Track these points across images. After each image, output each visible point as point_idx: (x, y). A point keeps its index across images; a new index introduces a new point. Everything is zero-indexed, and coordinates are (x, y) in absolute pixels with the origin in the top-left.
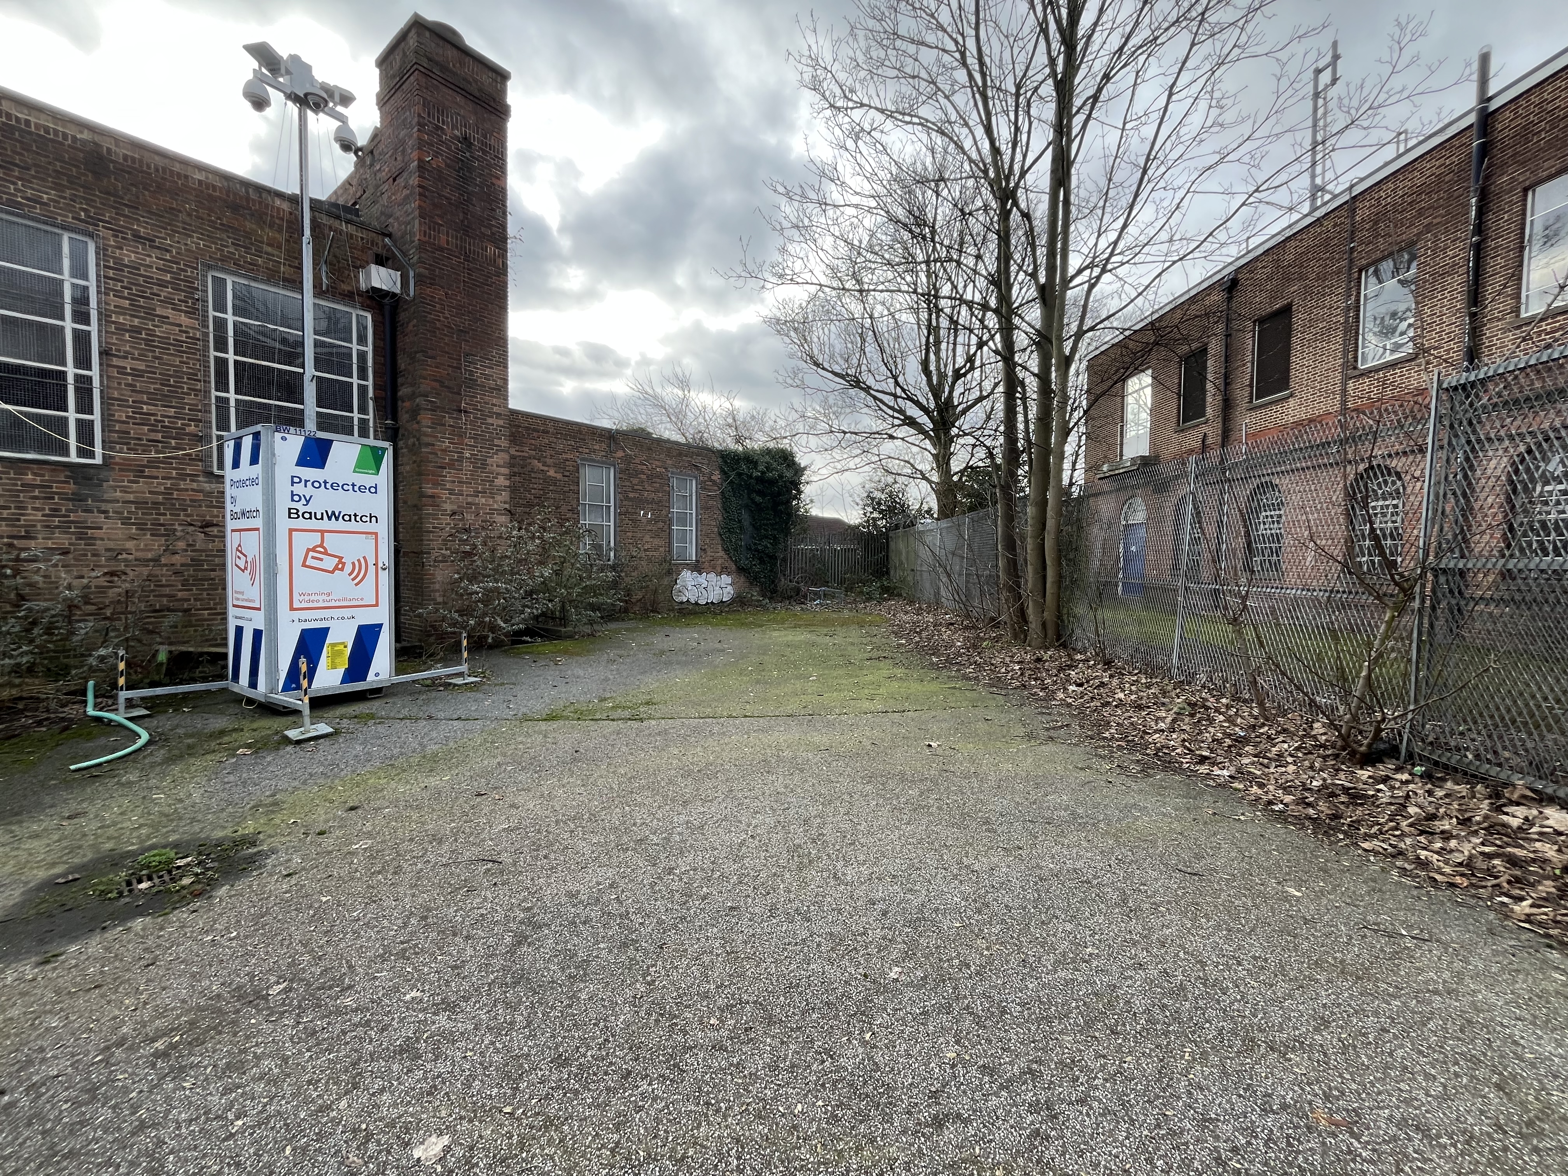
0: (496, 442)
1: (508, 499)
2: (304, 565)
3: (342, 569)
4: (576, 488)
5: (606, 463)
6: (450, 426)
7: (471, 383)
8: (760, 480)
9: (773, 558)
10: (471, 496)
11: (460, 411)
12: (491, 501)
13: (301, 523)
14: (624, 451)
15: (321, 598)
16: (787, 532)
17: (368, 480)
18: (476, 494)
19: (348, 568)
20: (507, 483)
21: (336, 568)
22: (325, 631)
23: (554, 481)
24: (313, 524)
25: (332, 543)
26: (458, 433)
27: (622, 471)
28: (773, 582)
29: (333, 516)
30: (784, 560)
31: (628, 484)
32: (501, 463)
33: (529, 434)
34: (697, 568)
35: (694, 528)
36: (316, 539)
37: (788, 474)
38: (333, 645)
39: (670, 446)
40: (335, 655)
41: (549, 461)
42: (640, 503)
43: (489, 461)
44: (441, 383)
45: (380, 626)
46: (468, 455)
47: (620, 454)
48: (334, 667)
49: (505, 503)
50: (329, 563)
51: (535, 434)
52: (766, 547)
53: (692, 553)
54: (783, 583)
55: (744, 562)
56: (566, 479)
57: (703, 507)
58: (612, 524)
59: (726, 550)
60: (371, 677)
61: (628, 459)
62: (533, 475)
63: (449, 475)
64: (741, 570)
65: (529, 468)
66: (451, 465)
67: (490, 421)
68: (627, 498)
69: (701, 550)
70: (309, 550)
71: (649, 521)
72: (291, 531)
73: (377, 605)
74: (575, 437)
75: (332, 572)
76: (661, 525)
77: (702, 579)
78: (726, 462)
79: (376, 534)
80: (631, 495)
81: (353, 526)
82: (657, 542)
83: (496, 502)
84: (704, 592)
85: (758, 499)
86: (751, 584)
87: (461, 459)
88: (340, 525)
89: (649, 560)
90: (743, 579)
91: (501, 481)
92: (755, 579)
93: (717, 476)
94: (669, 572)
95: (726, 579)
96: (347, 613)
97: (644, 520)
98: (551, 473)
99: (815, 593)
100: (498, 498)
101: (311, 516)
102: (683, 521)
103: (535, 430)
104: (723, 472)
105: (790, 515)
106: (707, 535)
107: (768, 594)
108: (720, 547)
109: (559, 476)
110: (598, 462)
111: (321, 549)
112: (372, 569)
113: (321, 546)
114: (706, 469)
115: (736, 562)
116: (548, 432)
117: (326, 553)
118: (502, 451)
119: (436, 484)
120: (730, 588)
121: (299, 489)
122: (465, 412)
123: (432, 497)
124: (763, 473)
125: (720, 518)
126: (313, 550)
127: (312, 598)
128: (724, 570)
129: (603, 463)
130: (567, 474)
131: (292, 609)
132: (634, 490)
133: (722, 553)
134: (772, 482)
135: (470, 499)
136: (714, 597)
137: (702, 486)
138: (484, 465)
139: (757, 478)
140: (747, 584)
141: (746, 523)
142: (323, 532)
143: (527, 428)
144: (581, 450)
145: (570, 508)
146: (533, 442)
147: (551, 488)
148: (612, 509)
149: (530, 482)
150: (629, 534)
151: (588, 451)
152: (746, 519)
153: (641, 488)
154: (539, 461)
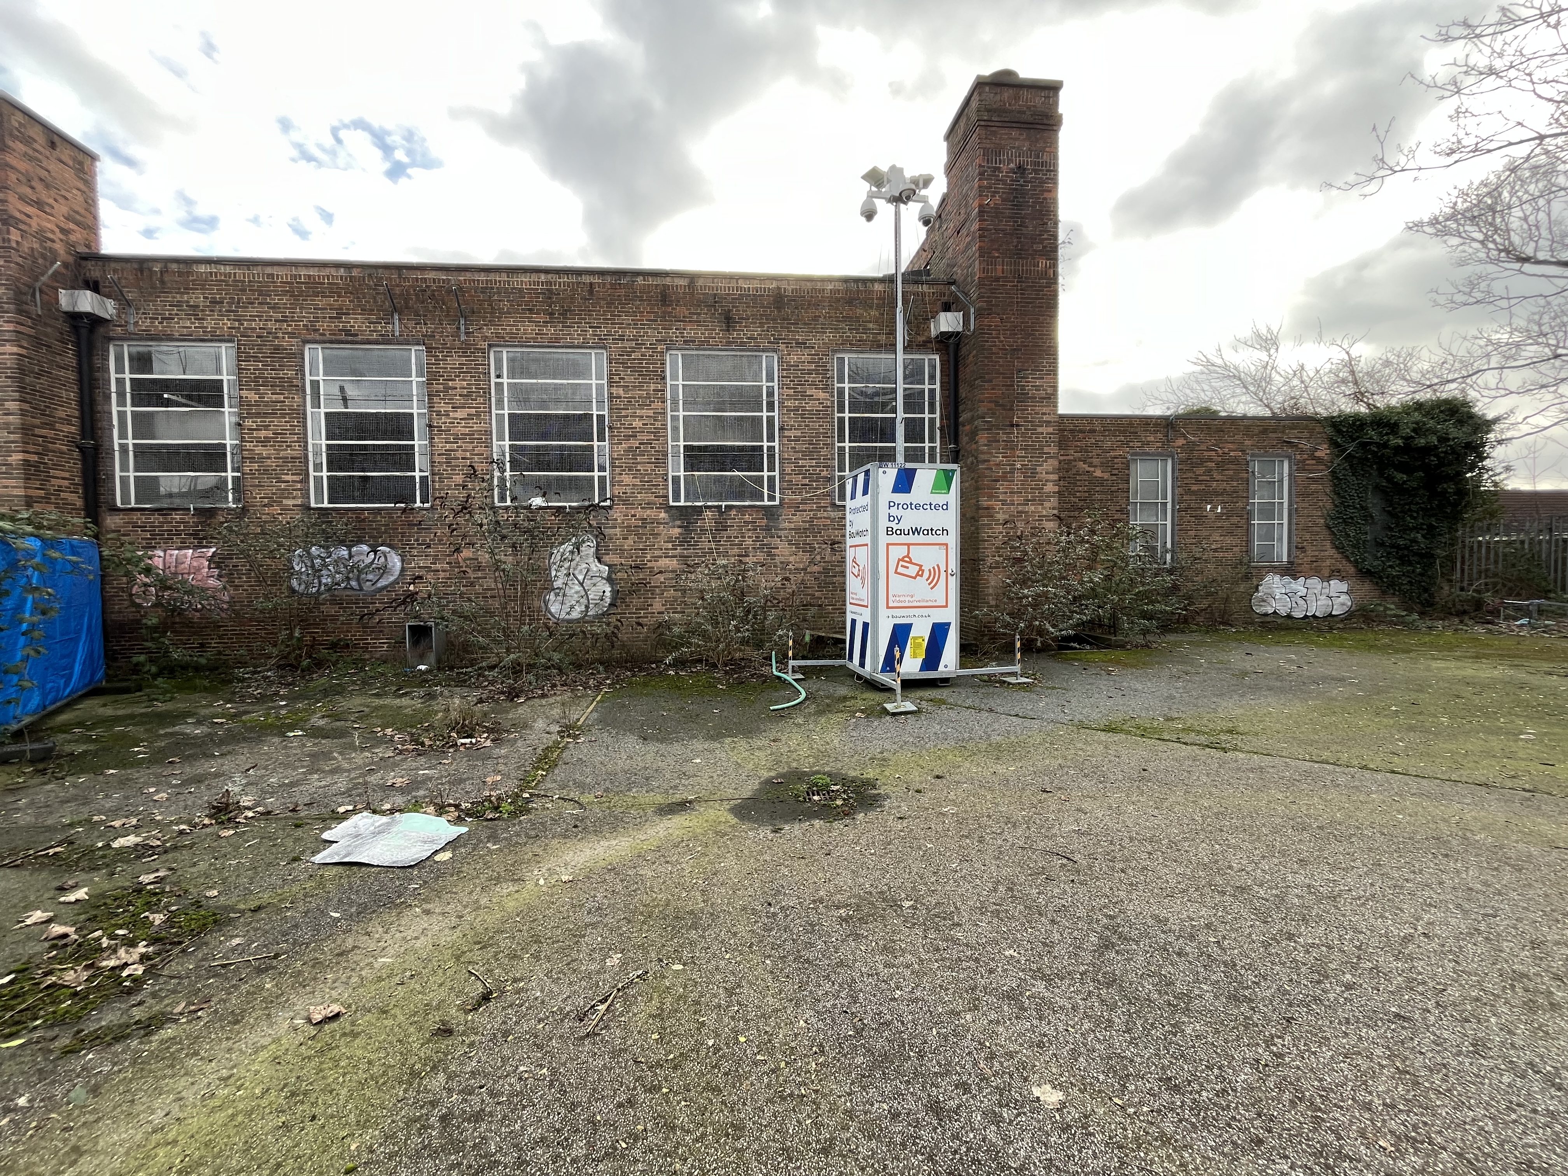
0: (1046, 450)
1: (1056, 505)
2: (896, 572)
3: (922, 576)
4: (1125, 486)
5: (1163, 455)
6: (1003, 441)
7: (1024, 397)
8: (1408, 448)
9: (1427, 557)
10: (1021, 504)
11: (1012, 426)
12: (1040, 508)
13: (894, 539)
14: (1186, 438)
15: (907, 599)
16: (1455, 518)
17: (940, 499)
18: (1026, 502)
19: (926, 574)
20: (1056, 489)
21: (917, 575)
22: (908, 627)
23: (1101, 482)
24: (903, 539)
25: (916, 554)
26: (1011, 446)
27: (1181, 462)
28: (1426, 590)
29: (916, 531)
30: (1451, 559)
31: (1191, 475)
32: (1050, 469)
33: (1074, 437)
34: (1291, 571)
35: (1285, 521)
36: (902, 551)
37: (1457, 434)
38: (915, 638)
39: (1250, 422)
40: (917, 646)
41: (1096, 461)
42: (1206, 496)
43: (1039, 469)
44: (997, 403)
45: (949, 624)
46: (1019, 466)
47: (1181, 442)
48: (915, 656)
49: (1054, 508)
50: (913, 570)
51: (1082, 435)
52: (1414, 541)
53: (1282, 553)
54: (1445, 592)
55: (1370, 563)
56: (1114, 478)
57: (1299, 493)
58: (1169, 523)
59: (1339, 548)
60: (941, 668)
61: (1190, 447)
62: (1079, 478)
63: (1002, 487)
64: (1365, 573)
65: (1074, 471)
66: (1004, 478)
67: (1040, 430)
68: (1189, 492)
69: (1296, 547)
70: (899, 560)
71: (1219, 517)
72: (888, 545)
73: (946, 606)
74: (1125, 432)
75: (915, 578)
76: (1235, 520)
77: (1299, 586)
78: (1339, 432)
79: (946, 545)
80: (1194, 488)
81: (930, 539)
82: (1229, 540)
83: (1045, 508)
84: (1301, 602)
85: (1400, 477)
86: (1384, 593)
87: (1012, 471)
88: (920, 538)
89: (1219, 562)
90: (1367, 586)
91: (1050, 488)
92: (1392, 585)
93: (1323, 451)
94: (1247, 577)
95: (1337, 586)
96: (925, 611)
97: (1211, 516)
98: (1098, 473)
99: (1518, 608)
100: (1047, 504)
101: (901, 532)
102: (1268, 512)
103: (1081, 431)
104: (1334, 444)
105: (1462, 493)
106: (1306, 529)
107: (1418, 607)
108: (1328, 544)
109: (1106, 476)
110: (1152, 455)
111: (907, 559)
112: (943, 574)
113: (908, 556)
114: (1305, 445)
115: (1356, 563)
116: (1094, 431)
117: (911, 562)
118: (1051, 457)
119: (990, 497)
120: (1344, 598)
121: (894, 511)
122: (1017, 425)
123: (987, 508)
124: (1407, 438)
125: (1329, 506)
126: (902, 560)
127: (902, 599)
128: (1335, 574)
129: (1159, 455)
130: (1116, 472)
131: (888, 607)
132: (1198, 482)
133: (1332, 552)
134: (1428, 450)
135: (1020, 508)
136: (1317, 609)
137: (1299, 466)
138: (1034, 473)
139: (1397, 448)
140: (1377, 593)
141: (1375, 512)
142: (908, 545)
144: (1131, 444)
145: (1118, 508)
146: (1079, 444)
147: (1098, 489)
148: (1169, 506)
149: (1075, 485)
150: (1192, 533)
151: (1139, 444)
152: (1375, 504)
153: (1208, 478)
154: (1085, 462)
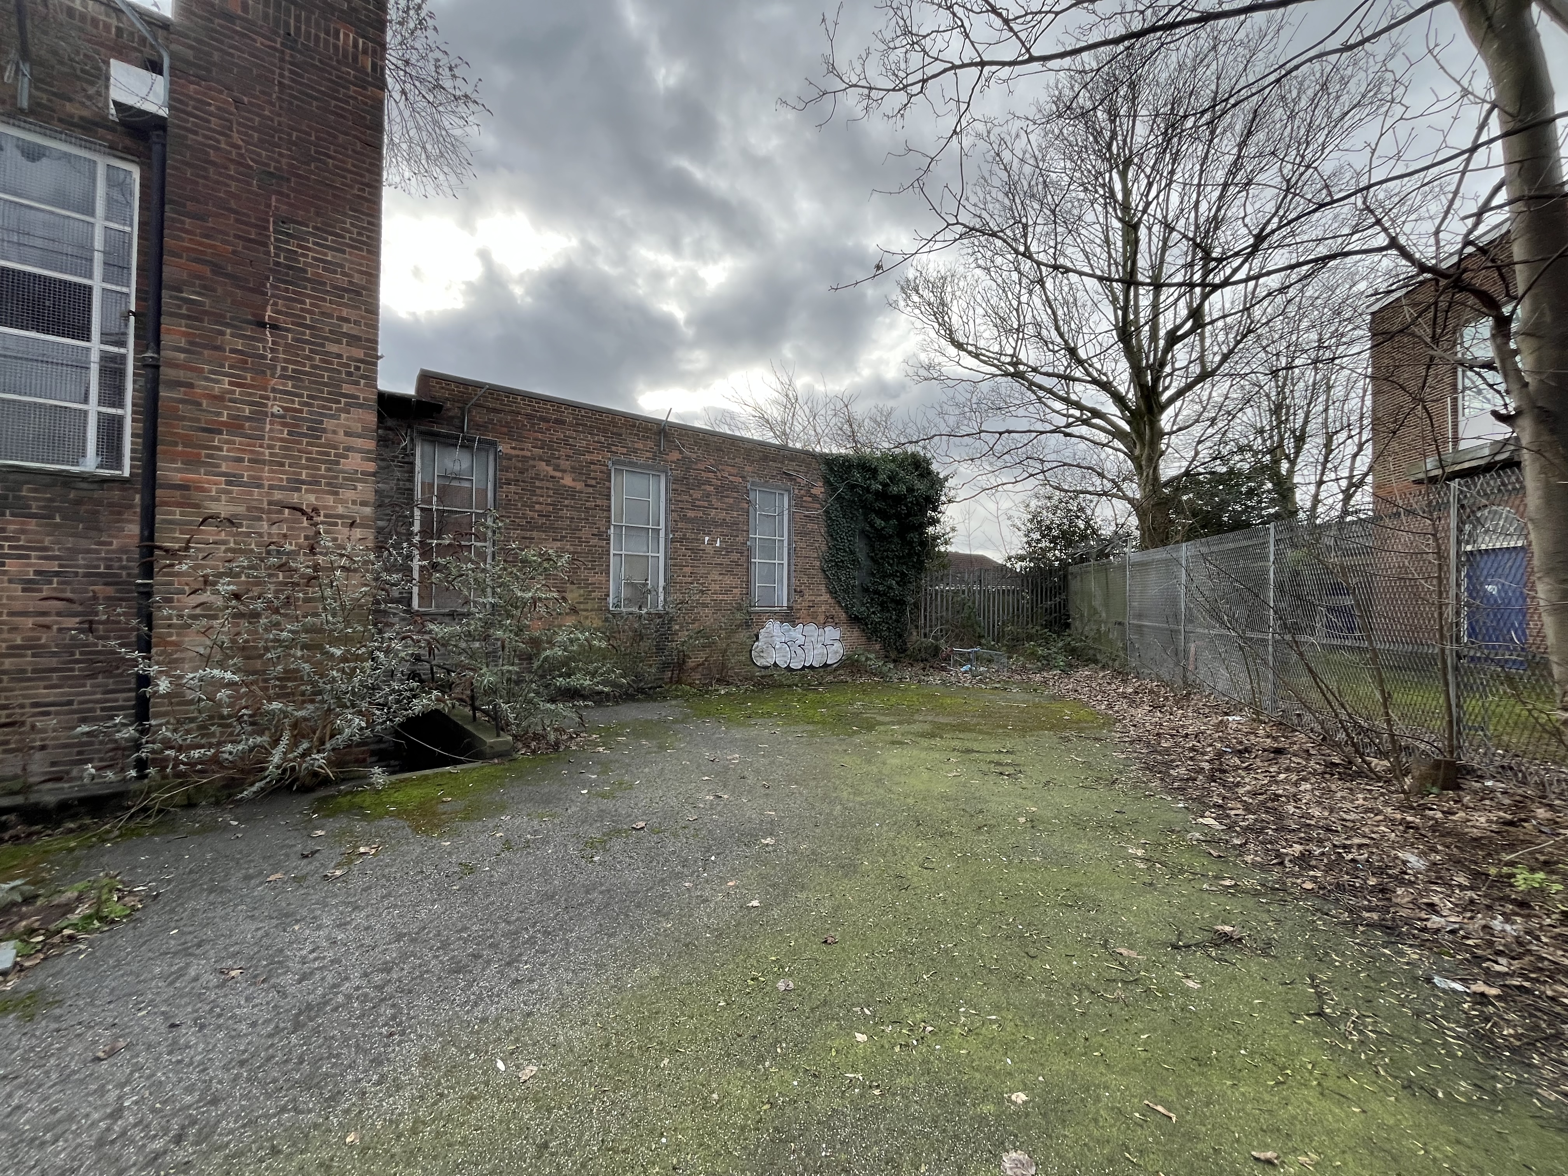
0: (347, 389)
4: (605, 503)
5: (653, 468)
6: (233, 351)
7: (292, 275)
8: (882, 495)
9: (900, 603)
10: (281, 488)
12: (330, 500)
14: (681, 452)
16: (920, 567)
23: (572, 493)
27: (676, 481)
28: (900, 636)
30: (916, 605)
31: (686, 498)
32: (358, 427)
33: (532, 425)
34: (789, 617)
35: (785, 562)
37: (921, 486)
39: (750, 446)
41: (565, 464)
42: (705, 525)
47: (675, 456)
49: (365, 504)
51: (543, 425)
52: (890, 587)
53: (782, 598)
54: (915, 639)
55: (859, 609)
56: (591, 490)
57: (799, 532)
58: (661, 555)
59: (832, 593)
61: (686, 463)
62: (537, 483)
63: (227, 445)
64: (855, 620)
65: (532, 473)
67: (333, 348)
68: (684, 518)
69: (796, 591)
71: (718, 551)
74: (605, 431)
76: (735, 556)
77: (797, 633)
78: (831, 469)
80: (691, 514)
82: (728, 580)
83: (343, 502)
84: (799, 651)
85: (879, 523)
86: (869, 639)
87: (259, 416)
89: (718, 607)
90: (856, 633)
92: (875, 631)
93: (819, 490)
94: (747, 625)
95: (832, 633)
97: (710, 549)
98: (567, 480)
99: (962, 656)
102: (769, 549)
104: (827, 482)
105: (923, 543)
106: (804, 571)
107: (893, 655)
108: (823, 589)
109: (579, 486)
110: (641, 466)
114: (803, 480)
115: (846, 609)
116: (563, 422)
120: (837, 645)
124: (885, 485)
125: (824, 548)
128: (830, 620)
129: (648, 467)
130: (593, 482)
132: (694, 507)
133: (826, 597)
134: (899, 499)
136: (814, 658)
137: (798, 503)
138: (317, 429)
139: (877, 492)
140: (864, 639)
141: (862, 556)
143: (530, 417)
144: (614, 448)
145: (595, 531)
146: (540, 436)
147: (566, 502)
148: (662, 534)
149: (533, 493)
150: (688, 570)
151: (625, 450)
152: (861, 548)
153: (706, 504)
154: (548, 463)
